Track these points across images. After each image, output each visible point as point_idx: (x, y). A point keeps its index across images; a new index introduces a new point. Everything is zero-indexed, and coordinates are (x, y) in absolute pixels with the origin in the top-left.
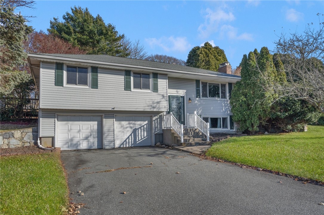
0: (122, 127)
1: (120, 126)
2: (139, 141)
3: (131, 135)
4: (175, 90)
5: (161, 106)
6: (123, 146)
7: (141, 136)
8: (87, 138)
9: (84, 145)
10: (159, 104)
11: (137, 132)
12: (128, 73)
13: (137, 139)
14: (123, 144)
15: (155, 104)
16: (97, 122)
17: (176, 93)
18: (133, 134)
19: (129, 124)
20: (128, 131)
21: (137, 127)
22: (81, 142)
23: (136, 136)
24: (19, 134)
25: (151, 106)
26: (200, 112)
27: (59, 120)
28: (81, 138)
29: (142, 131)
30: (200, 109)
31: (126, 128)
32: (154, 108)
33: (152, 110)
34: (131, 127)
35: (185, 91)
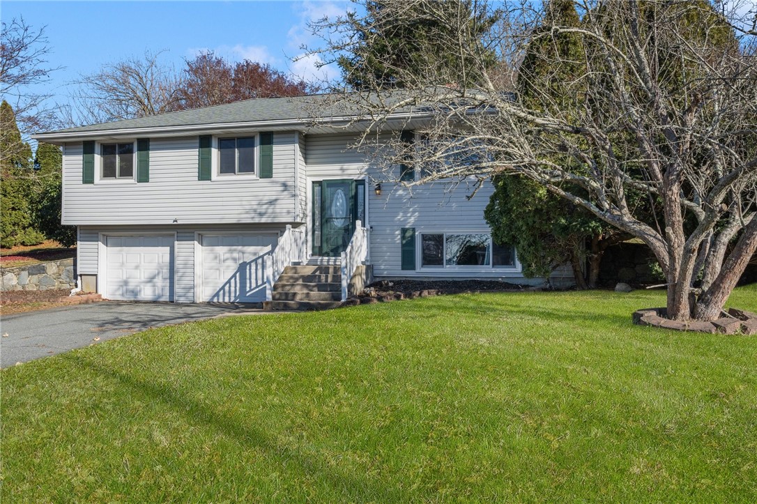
0: (216, 258)
1: (212, 256)
2: (251, 290)
3: (234, 276)
4: (337, 166)
5: (278, 211)
6: (218, 299)
7: (256, 279)
8: (151, 280)
9: (147, 293)
10: (272, 207)
11: (248, 271)
12: (204, 141)
13: (248, 285)
14: (217, 295)
15: (265, 207)
16: (169, 248)
17: (340, 172)
18: (238, 275)
19: (231, 251)
20: (228, 267)
21: (248, 258)
22: (142, 287)
23: (246, 279)
24: (54, 268)
25: (255, 211)
26: (412, 219)
27: (109, 245)
28: (143, 279)
29: (260, 267)
30: (414, 212)
31: (224, 261)
32: (261, 215)
33: (257, 220)
34: (235, 260)
35: (366, 166)
